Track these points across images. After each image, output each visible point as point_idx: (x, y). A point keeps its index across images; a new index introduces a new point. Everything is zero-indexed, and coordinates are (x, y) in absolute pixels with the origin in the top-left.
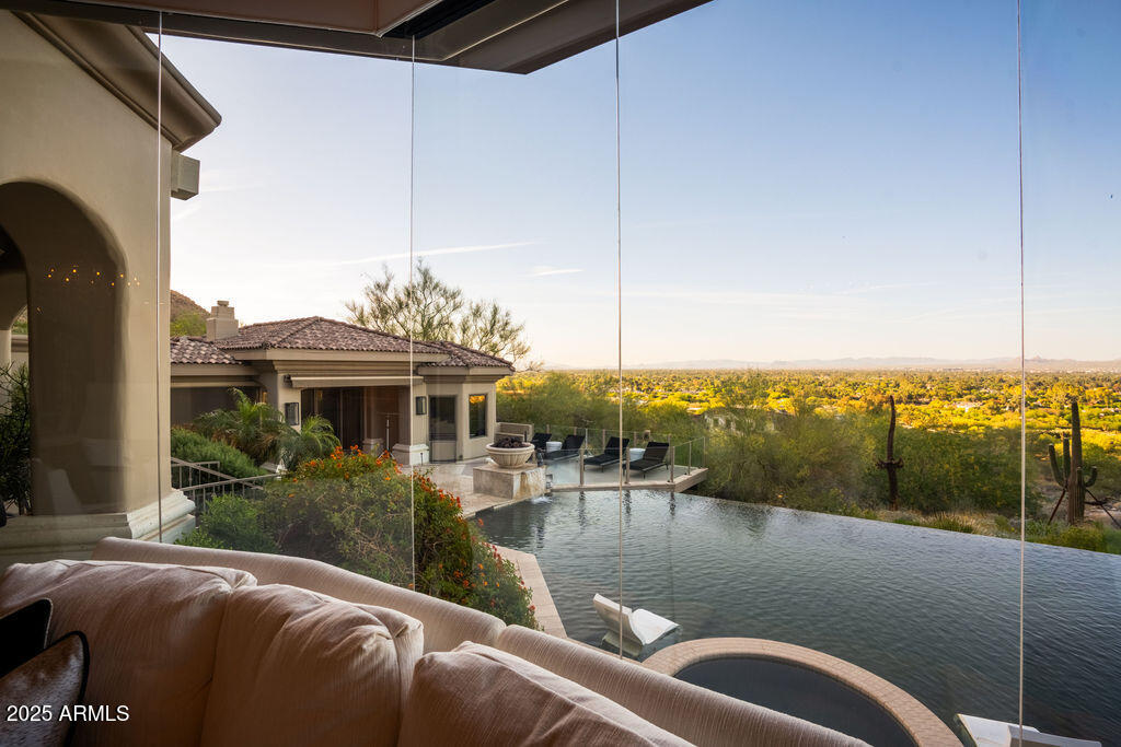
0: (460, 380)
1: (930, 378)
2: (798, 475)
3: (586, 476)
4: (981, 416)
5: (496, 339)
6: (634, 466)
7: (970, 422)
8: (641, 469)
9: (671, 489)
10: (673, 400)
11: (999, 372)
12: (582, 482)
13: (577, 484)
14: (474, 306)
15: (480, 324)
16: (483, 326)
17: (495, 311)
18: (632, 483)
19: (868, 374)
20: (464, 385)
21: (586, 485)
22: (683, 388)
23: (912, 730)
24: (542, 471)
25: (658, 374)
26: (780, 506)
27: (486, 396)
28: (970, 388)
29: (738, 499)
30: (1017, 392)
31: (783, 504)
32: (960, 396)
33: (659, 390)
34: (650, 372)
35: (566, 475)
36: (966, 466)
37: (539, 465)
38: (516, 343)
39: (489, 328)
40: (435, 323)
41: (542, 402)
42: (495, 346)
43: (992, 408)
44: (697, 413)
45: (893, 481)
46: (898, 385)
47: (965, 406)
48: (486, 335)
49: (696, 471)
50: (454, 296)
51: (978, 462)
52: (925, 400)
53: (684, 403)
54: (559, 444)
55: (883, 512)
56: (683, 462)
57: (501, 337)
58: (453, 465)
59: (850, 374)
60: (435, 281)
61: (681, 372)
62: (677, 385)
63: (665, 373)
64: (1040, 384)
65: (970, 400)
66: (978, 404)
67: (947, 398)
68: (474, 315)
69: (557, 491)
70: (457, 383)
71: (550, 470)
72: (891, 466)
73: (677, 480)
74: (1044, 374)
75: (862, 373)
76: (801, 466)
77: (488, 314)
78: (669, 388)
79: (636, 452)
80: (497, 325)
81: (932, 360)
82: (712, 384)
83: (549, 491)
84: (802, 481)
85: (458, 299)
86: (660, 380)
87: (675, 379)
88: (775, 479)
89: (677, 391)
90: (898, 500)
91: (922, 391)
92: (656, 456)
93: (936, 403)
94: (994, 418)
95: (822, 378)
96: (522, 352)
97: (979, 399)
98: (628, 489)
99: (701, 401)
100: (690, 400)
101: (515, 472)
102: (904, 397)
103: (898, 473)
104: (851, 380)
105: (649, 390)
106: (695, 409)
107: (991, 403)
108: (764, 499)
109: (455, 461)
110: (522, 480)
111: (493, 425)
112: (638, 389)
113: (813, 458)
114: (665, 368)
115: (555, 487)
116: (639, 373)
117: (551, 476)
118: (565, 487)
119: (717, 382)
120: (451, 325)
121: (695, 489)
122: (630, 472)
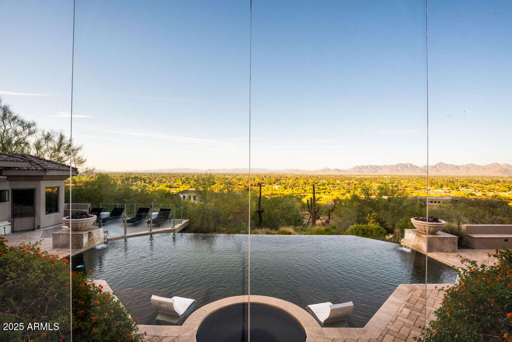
0: (40, 178)
1: (265, 176)
2: (228, 219)
3: (128, 230)
4: (281, 191)
5: (62, 154)
6: (154, 221)
7: (278, 193)
8: (157, 223)
9: (173, 231)
10: (162, 187)
11: (286, 174)
12: (125, 233)
13: (123, 234)
14: (46, 134)
15: (51, 145)
16: (53, 146)
17: (62, 138)
18: (154, 231)
19: (244, 175)
20: (42, 182)
21: (128, 234)
22: (167, 181)
23: (297, 317)
24: (101, 230)
25: (154, 175)
26: (222, 233)
27: (58, 188)
28: (277, 180)
29: (203, 232)
30: (291, 181)
31: (223, 232)
32: (274, 183)
33: (155, 183)
34: (151, 174)
35: (115, 231)
36: (284, 209)
37: (100, 226)
38: (76, 157)
39: (57, 147)
40: (13, 142)
41: (95, 191)
42: (61, 158)
43: (284, 187)
44: (174, 193)
45: (260, 217)
46: (254, 179)
47: (276, 187)
48: (55, 151)
49: (184, 221)
50: (29, 126)
51: (287, 208)
52: (264, 185)
53: (168, 189)
54: (108, 213)
55: (259, 231)
56: (178, 217)
57: (66, 153)
58: (32, 233)
59: (238, 175)
60: (14, 115)
61: (166, 174)
62: (164, 180)
63: (158, 174)
64: (297, 178)
65: (277, 184)
66: (280, 186)
67: (270, 184)
68: (46, 139)
69: (111, 240)
70: (36, 180)
71: (106, 228)
72: (260, 212)
73: (177, 227)
74: (298, 175)
75: (242, 174)
76: (229, 215)
77: (56, 139)
78: (160, 182)
79: (155, 214)
80: (63, 146)
81: (266, 169)
82: (181, 179)
83: (106, 241)
84: (230, 221)
85: (32, 128)
86: (156, 178)
87: (163, 177)
88: (219, 222)
89: (164, 183)
90: (262, 225)
91: (263, 181)
92: (165, 216)
93: (267, 186)
94: (285, 191)
95: (227, 177)
96: (81, 162)
97: (280, 184)
98: (151, 234)
99: (176, 188)
100: (171, 187)
101: (84, 233)
102: (257, 183)
103: (262, 214)
104: (238, 177)
105: (150, 183)
106: (174, 191)
107: (284, 185)
108: (215, 231)
109: (34, 230)
110: (89, 237)
111: (62, 205)
112: (145, 182)
113: (234, 211)
114: (158, 172)
115: (109, 238)
116: (144, 174)
117: (107, 232)
118: (115, 237)
119: (183, 179)
120: (27, 144)
121: (184, 230)
122: (152, 225)
